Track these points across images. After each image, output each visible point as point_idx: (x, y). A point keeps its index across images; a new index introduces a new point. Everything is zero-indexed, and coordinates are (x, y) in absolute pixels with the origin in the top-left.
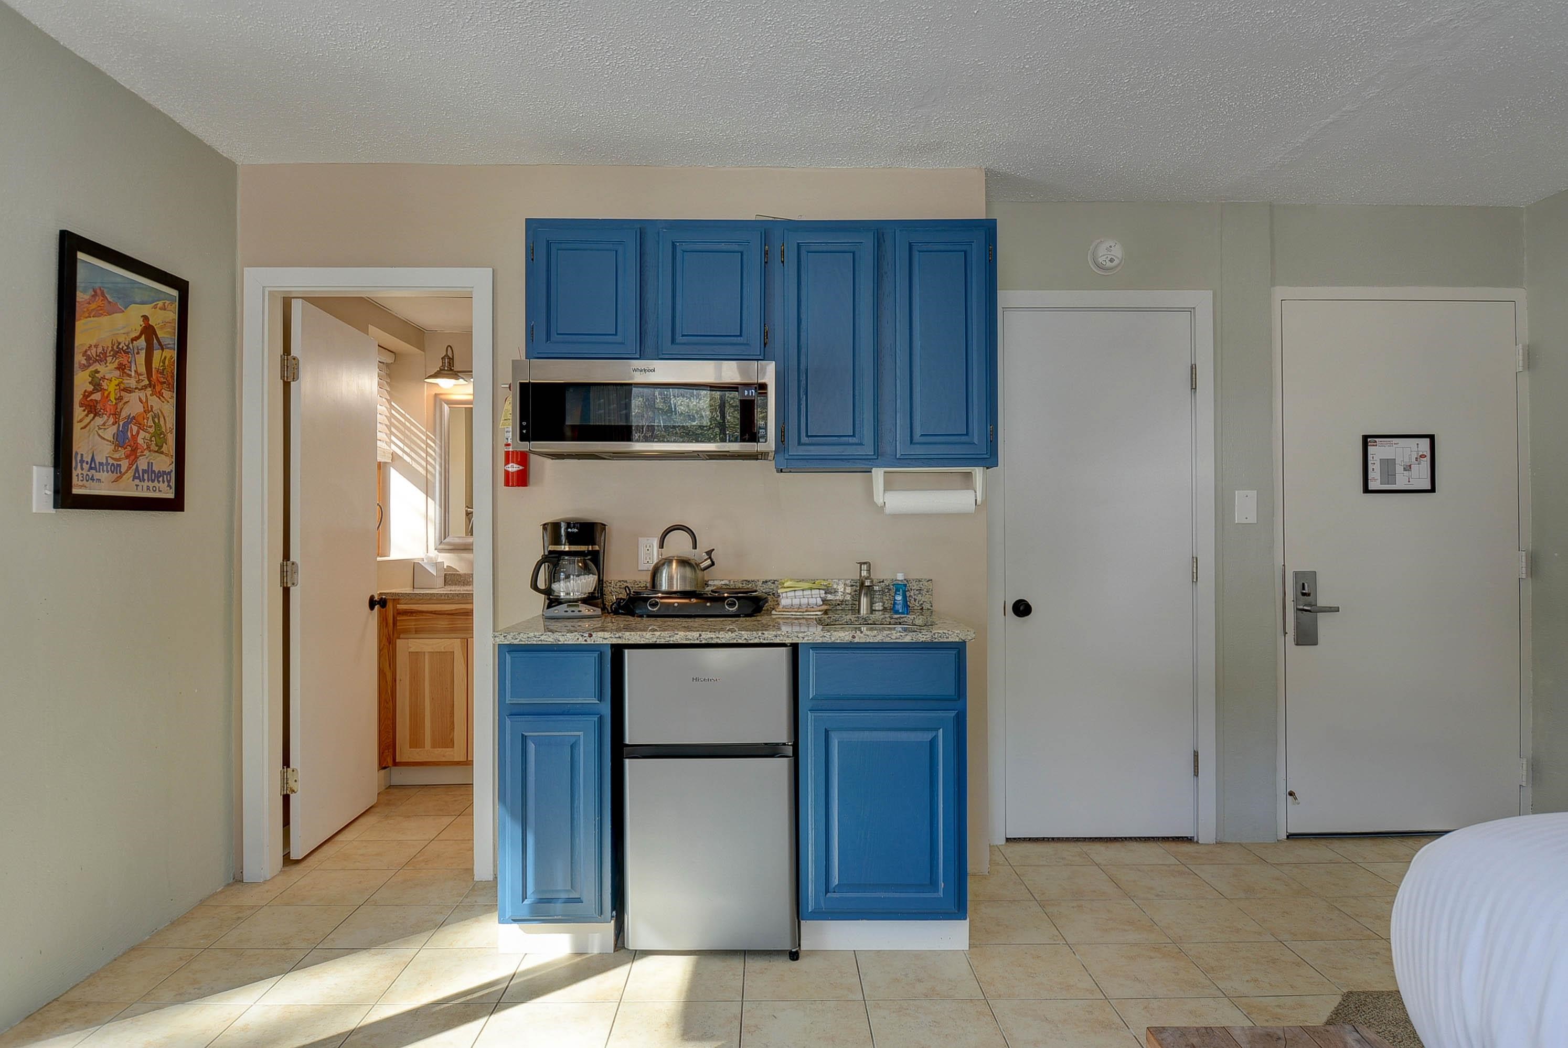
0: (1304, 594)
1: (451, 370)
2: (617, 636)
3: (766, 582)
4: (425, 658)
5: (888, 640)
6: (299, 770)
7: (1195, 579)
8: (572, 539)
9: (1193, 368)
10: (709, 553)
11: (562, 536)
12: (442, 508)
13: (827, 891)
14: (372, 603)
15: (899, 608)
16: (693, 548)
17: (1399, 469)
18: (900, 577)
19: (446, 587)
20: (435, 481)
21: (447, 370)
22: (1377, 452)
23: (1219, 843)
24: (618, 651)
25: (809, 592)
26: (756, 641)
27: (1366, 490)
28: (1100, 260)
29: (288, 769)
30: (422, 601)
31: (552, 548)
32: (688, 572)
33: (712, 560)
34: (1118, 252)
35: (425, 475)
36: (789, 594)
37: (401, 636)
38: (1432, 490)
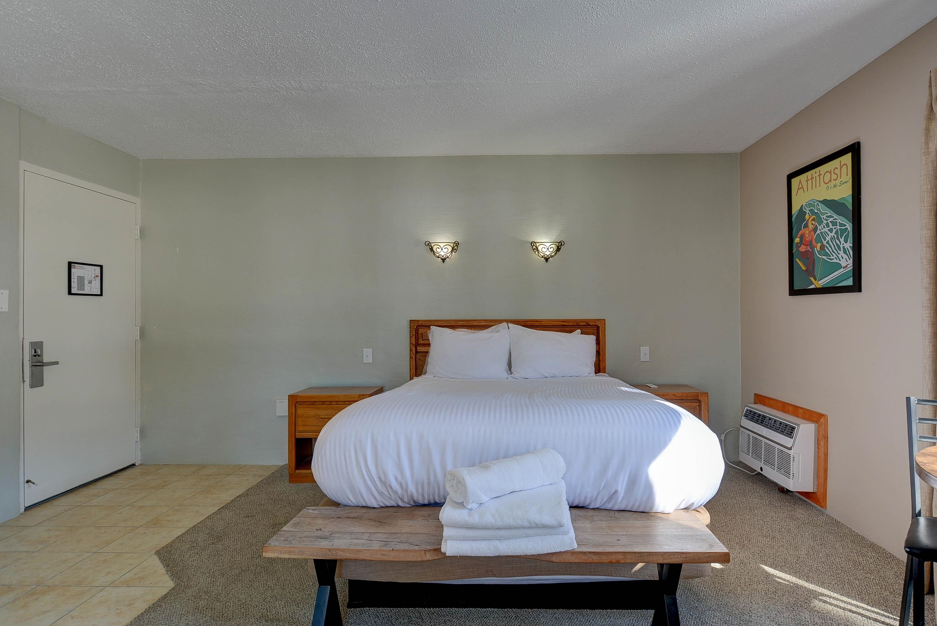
0: (35, 356)
17: (86, 282)
22: (76, 272)
27: (70, 293)
38: (101, 295)
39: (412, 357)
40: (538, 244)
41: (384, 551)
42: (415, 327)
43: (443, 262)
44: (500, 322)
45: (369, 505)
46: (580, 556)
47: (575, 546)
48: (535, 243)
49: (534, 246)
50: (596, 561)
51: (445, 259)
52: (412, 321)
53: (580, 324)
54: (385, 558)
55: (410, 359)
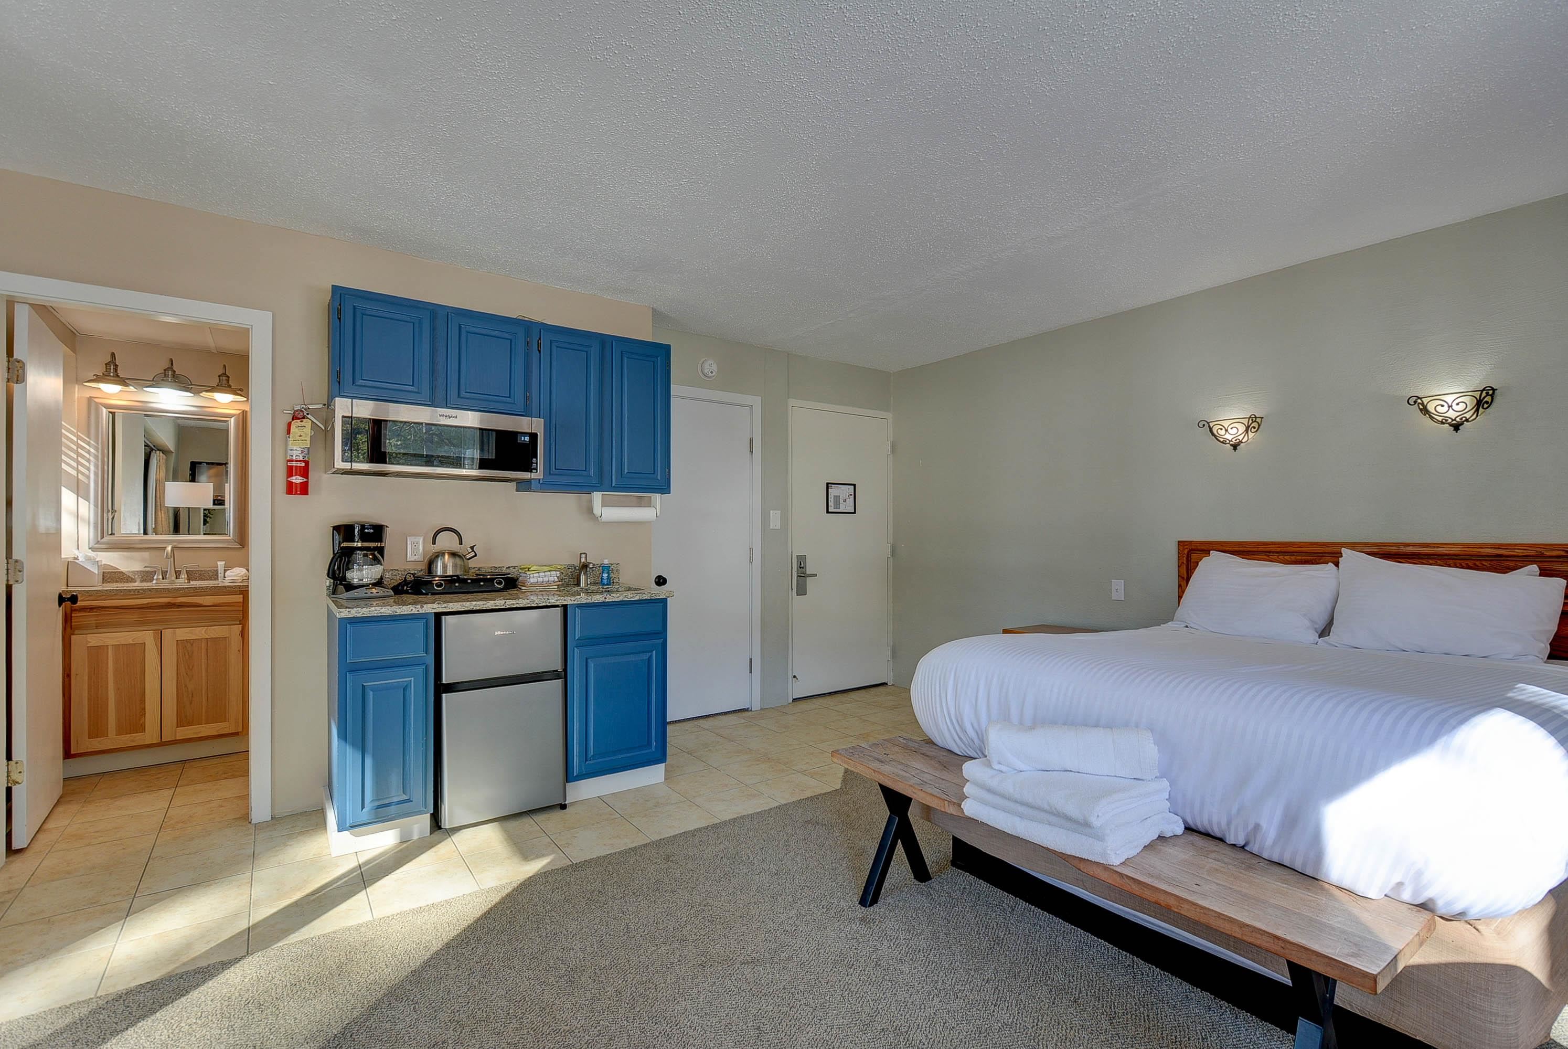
0: (800, 568)
1: (118, 376)
2: (443, 606)
3: (509, 567)
4: (108, 652)
5: (626, 599)
6: (25, 762)
7: (751, 561)
8: (364, 537)
9: (751, 440)
10: (472, 548)
11: (355, 536)
12: (97, 507)
13: (586, 760)
14: (61, 600)
15: (605, 581)
16: (433, 544)
17: (841, 501)
18: (606, 562)
19: (105, 584)
20: (89, 482)
21: (113, 376)
22: (833, 492)
23: (761, 709)
24: (438, 616)
25: (549, 573)
26: (544, 604)
27: (828, 512)
28: (706, 371)
29: (10, 762)
30: (104, 597)
31: (345, 544)
32: (458, 560)
33: (475, 552)
34: (715, 368)
35: (76, 476)
36: (535, 575)
37: (76, 632)
38: (855, 513)
40: (1425, 400)
42: (1185, 551)
43: (1235, 449)
47: (1115, 862)
49: (1418, 405)
50: (1137, 894)
51: (1238, 445)
52: (1182, 542)
53: (1546, 555)
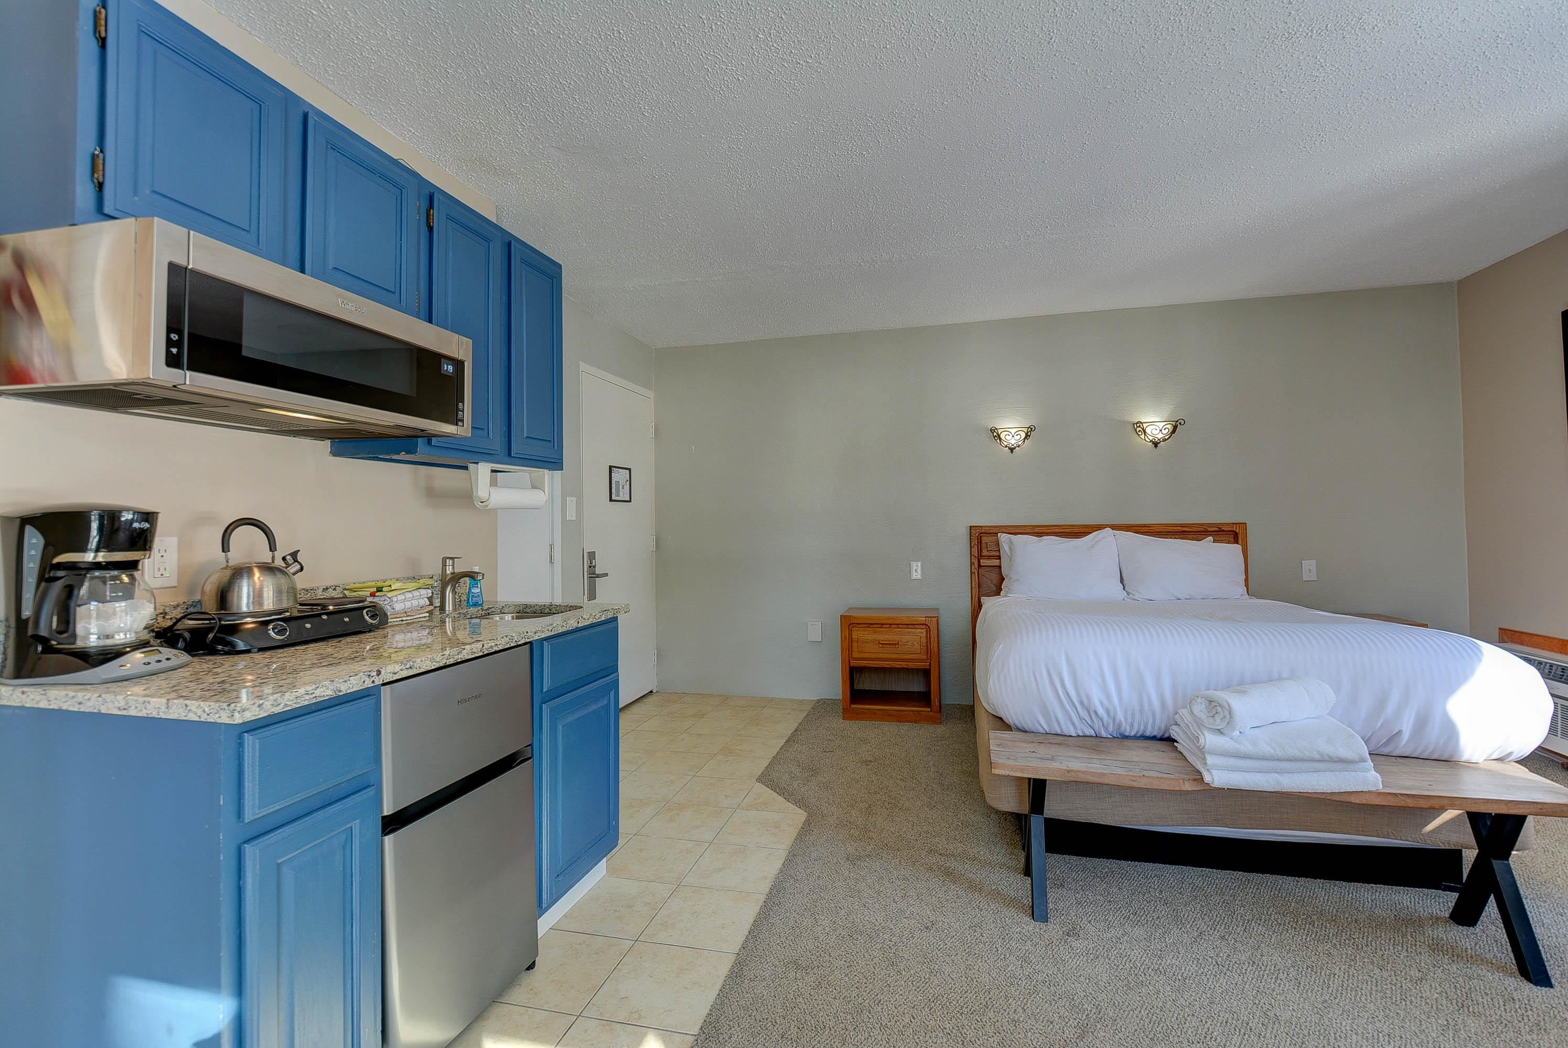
0: (591, 567)
7: (552, 561)
8: (106, 538)
10: (294, 555)
11: (89, 536)
13: (557, 877)
16: (270, 550)
17: (621, 488)
27: (611, 500)
31: (63, 558)
32: (276, 580)
33: (300, 561)
38: (630, 501)
39: (974, 573)
40: (1145, 425)
41: (1132, 776)
42: (977, 535)
43: (1012, 452)
44: (1100, 527)
45: (1066, 732)
46: (1388, 797)
47: (1381, 786)
48: (1142, 423)
49: (1139, 428)
50: (1412, 806)
51: (1015, 448)
52: (973, 526)
53: (1209, 529)
54: (1135, 784)
55: (971, 575)
